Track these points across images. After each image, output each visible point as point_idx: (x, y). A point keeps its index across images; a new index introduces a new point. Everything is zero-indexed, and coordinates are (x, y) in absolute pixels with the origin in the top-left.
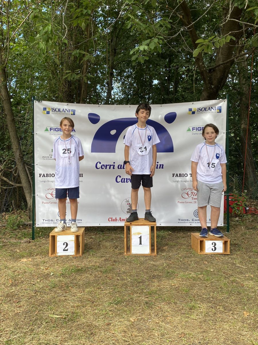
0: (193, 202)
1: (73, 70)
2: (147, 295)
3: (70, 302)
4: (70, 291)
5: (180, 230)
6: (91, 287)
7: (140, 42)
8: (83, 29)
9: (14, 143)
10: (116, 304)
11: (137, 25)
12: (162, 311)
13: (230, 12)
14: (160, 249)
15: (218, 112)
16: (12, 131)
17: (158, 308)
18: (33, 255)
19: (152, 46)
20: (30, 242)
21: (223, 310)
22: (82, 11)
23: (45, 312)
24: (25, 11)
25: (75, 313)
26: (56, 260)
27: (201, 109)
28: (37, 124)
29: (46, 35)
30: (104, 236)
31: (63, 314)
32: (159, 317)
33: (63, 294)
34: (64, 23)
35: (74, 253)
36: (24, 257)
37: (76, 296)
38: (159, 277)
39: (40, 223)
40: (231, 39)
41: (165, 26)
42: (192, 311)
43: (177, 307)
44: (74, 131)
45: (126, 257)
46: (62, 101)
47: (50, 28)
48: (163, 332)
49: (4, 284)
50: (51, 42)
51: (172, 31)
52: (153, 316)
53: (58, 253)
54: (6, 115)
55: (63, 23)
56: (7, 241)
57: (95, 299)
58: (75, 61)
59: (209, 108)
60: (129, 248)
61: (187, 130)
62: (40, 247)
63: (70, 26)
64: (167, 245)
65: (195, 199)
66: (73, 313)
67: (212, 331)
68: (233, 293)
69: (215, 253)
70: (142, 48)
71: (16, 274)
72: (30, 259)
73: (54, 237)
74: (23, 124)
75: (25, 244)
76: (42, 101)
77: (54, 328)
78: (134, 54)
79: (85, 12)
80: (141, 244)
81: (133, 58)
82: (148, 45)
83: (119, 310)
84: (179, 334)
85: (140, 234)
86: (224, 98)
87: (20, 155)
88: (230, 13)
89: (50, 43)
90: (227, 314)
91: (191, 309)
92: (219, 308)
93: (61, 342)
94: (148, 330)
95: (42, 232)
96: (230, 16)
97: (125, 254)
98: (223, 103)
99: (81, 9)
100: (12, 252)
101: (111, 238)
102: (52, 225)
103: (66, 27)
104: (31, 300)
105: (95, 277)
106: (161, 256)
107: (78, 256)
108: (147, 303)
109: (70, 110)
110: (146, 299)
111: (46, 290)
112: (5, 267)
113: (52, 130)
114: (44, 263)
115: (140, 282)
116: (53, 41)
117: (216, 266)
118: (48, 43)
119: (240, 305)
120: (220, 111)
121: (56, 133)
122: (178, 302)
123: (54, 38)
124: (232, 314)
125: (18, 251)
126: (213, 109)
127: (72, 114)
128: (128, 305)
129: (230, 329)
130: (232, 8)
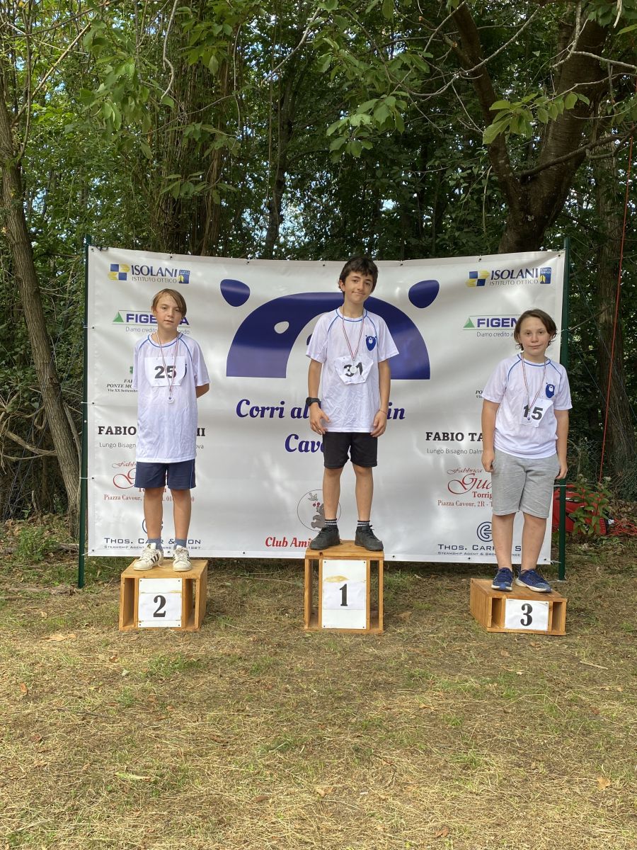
0: (477, 504)
1: (186, 174)
2: (357, 730)
3: (168, 742)
4: (168, 716)
5: (443, 571)
6: (221, 707)
7: (351, 106)
8: (213, 72)
9: (39, 351)
10: (281, 751)
11: (345, 65)
12: (395, 771)
13: (577, 34)
14: (391, 618)
15: (542, 282)
16: (34, 319)
17: (384, 763)
18: (79, 626)
19: (381, 116)
20: (72, 593)
21: (545, 771)
22: (210, 28)
23: (106, 765)
24: (68, 27)
25: (180, 770)
26: (135, 638)
27: (500, 273)
28: (97, 304)
29: (121, 86)
30: (254, 582)
31: (152, 771)
32: (387, 785)
33: (150, 724)
34: (166, 56)
35: (180, 623)
36: (58, 630)
37: (184, 728)
38: (387, 687)
39: (98, 546)
40: (579, 101)
41: (415, 68)
42: (469, 772)
43: (432, 763)
44: (187, 322)
45: (308, 635)
46: (156, 248)
47: (132, 67)
48: (397, 822)
49: (8, 694)
50: (133, 103)
51: (431, 81)
52: (372, 781)
53: (140, 622)
54: (19, 280)
55: (164, 58)
56: (16, 589)
57: (229, 737)
58: (190, 150)
59: (521, 271)
60: (314, 615)
61: (464, 324)
62: (97, 605)
63: (180, 64)
64: (409, 607)
65: (481, 496)
66: (175, 770)
67: (518, 822)
68: (571, 731)
69: (529, 630)
70: (355, 120)
71: (37, 671)
72: (72, 635)
73: (131, 583)
74: (62, 303)
75: (60, 598)
76: (107, 249)
77: (128, 807)
78: (336, 135)
79: (217, 29)
80: (344, 604)
81: (335, 145)
82: (372, 114)
83: (288, 766)
84: (435, 827)
85: (344, 579)
86: (557, 246)
87: (51, 379)
88: (577, 36)
89: (131, 106)
90: (555, 781)
91: (466, 767)
92: (536, 768)
93: (145, 840)
94: (359, 815)
95: (103, 568)
96: (578, 44)
97: (306, 627)
98: (556, 261)
99: (209, 24)
100: (29, 617)
101: (271, 587)
102: (126, 553)
103: (172, 68)
104: (72, 736)
105: (231, 683)
106: (394, 635)
107: (190, 629)
108: (357, 750)
109: (176, 270)
110: (356, 740)
111: (111, 711)
112: (11, 652)
113: (133, 319)
114: (107, 645)
115: (340, 698)
116: (138, 102)
117: (531, 663)
118: (126, 106)
119: (589, 762)
120: (548, 280)
121: (141, 328)
122: (435, 750)
123: (141, 95)
124: (568, 781)
125: (43, 615)
126: (530, 273)
127: (181, 282)
128: (312, 753)
129: (562, 820)
130: (582, 25)
